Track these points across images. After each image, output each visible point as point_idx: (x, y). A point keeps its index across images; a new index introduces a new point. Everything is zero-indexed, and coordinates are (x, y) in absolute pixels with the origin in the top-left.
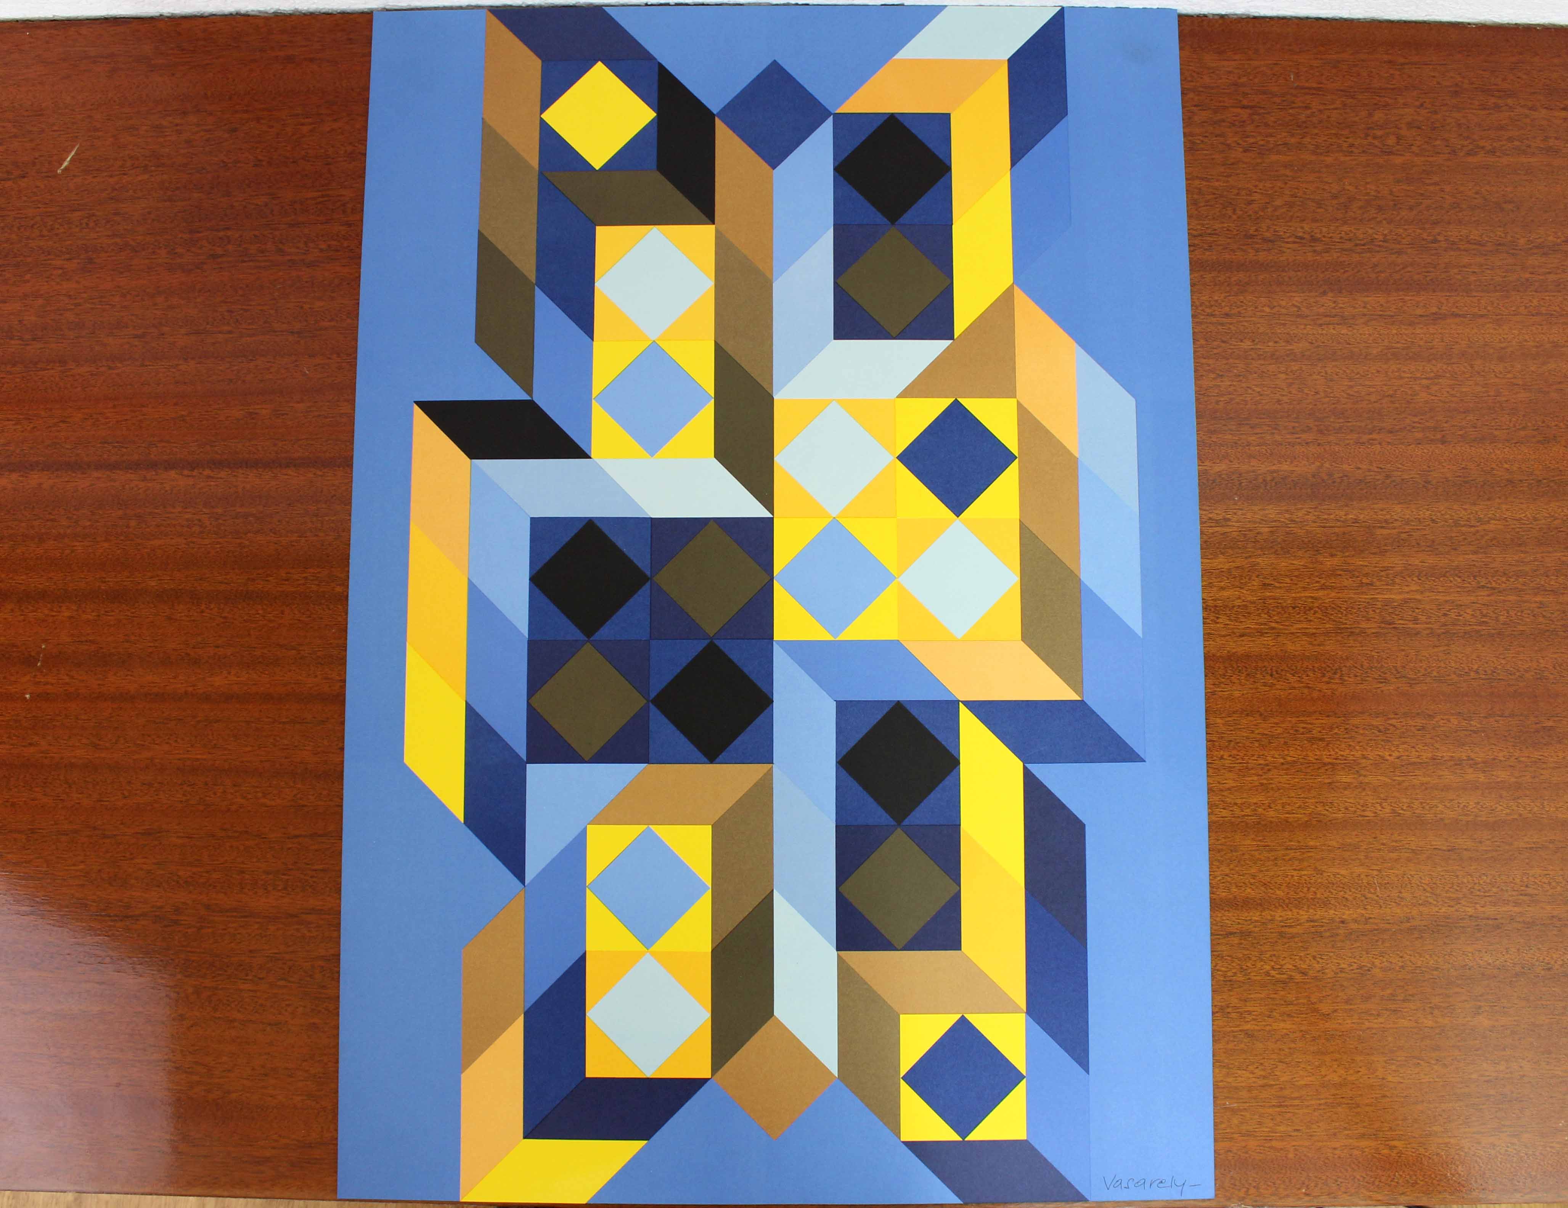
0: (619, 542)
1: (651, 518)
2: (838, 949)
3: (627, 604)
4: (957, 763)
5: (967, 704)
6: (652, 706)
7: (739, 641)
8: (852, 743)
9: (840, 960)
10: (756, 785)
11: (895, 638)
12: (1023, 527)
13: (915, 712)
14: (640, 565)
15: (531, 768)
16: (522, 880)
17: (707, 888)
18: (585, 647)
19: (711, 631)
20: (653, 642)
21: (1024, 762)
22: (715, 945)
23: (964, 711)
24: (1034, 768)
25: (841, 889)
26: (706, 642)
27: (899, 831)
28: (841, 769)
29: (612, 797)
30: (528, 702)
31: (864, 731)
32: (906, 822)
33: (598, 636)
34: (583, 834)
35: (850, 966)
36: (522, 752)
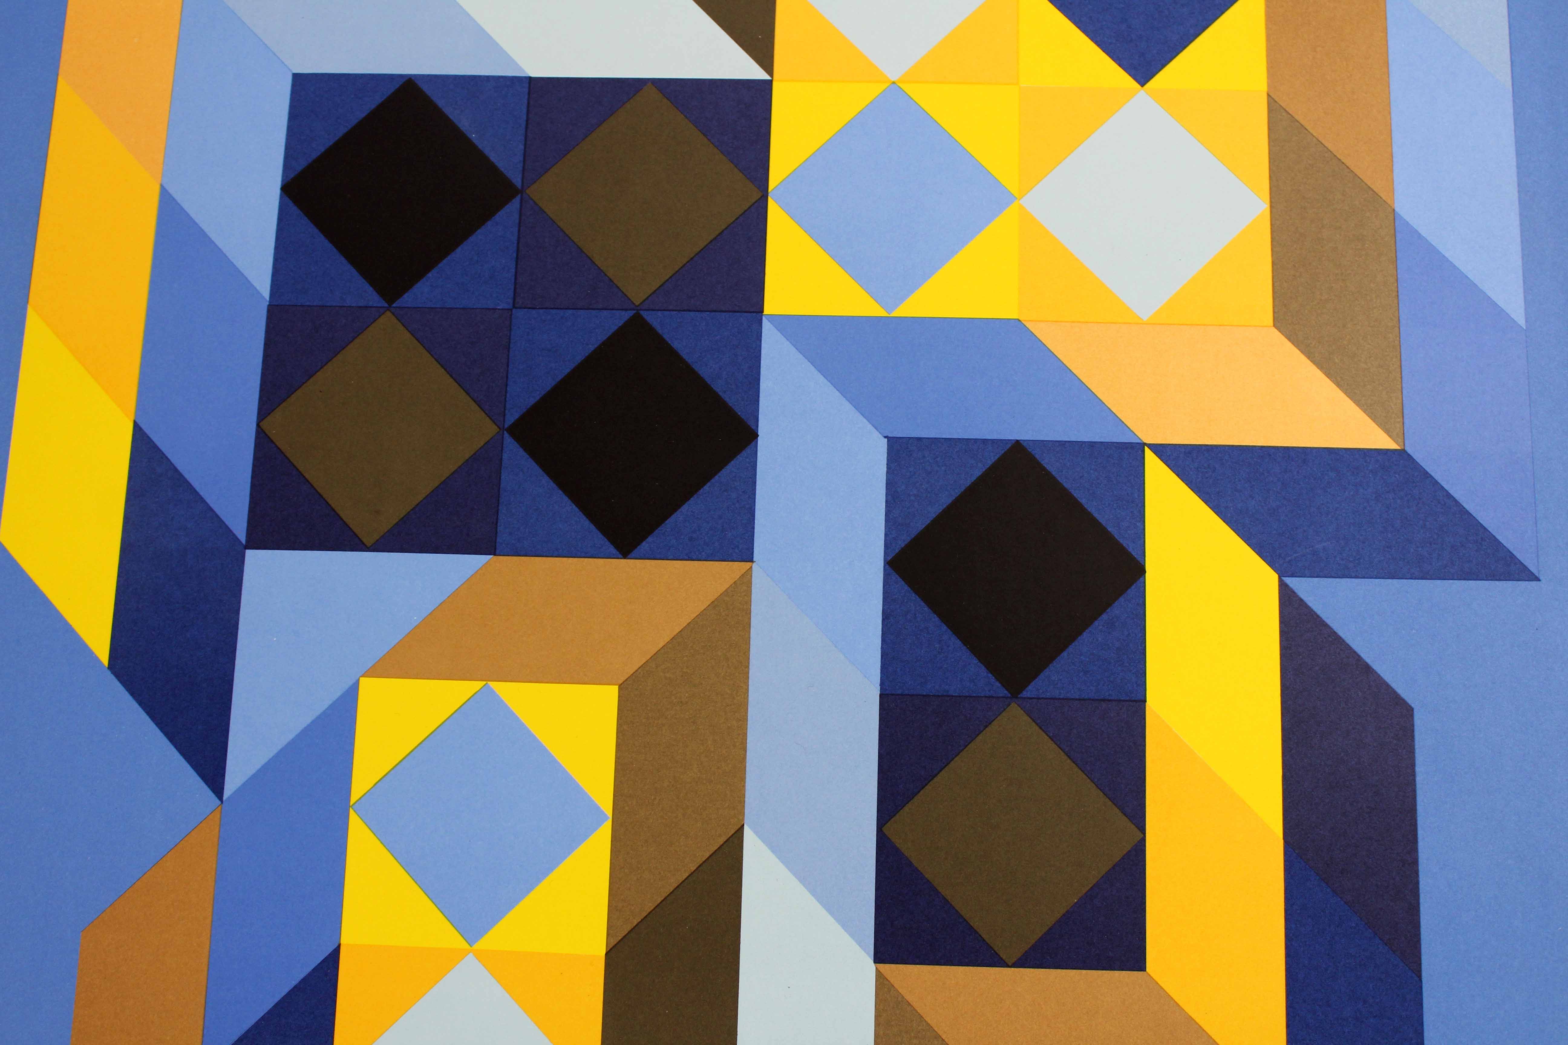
0: (464, 122)
1: (530, 78)
2: (881, 958)
3: (472, 238)
4: (1140, 570)
5: (1161, 450)
6: (508, 440)
7: (692, 314)
8: (919, 524)
9: (882, 982)
10: (714, 605)
11: (1011, 313)
12: (1274, 107)
13: (1050, 463)
14: (501, 165)
15: (252, 556)
16: (217, 787)
17: (603, 817)
18: (382, 320)
19: (638, 293)
20: (519, 314)
21: (1282, 574)
22: (613, 942)
23: (1153, 464)
24: (1302, 586)
25: (888, 828)
26: (626, 315)
27: (1014, 709)
28: (895, 577)
29: (416, 619)
30: (258, 425)
31: (945, 499)
32: (1030, 691)
33: (407, 299)
34: (351, 696)
35: (903, 997)
36: (239, 527)
